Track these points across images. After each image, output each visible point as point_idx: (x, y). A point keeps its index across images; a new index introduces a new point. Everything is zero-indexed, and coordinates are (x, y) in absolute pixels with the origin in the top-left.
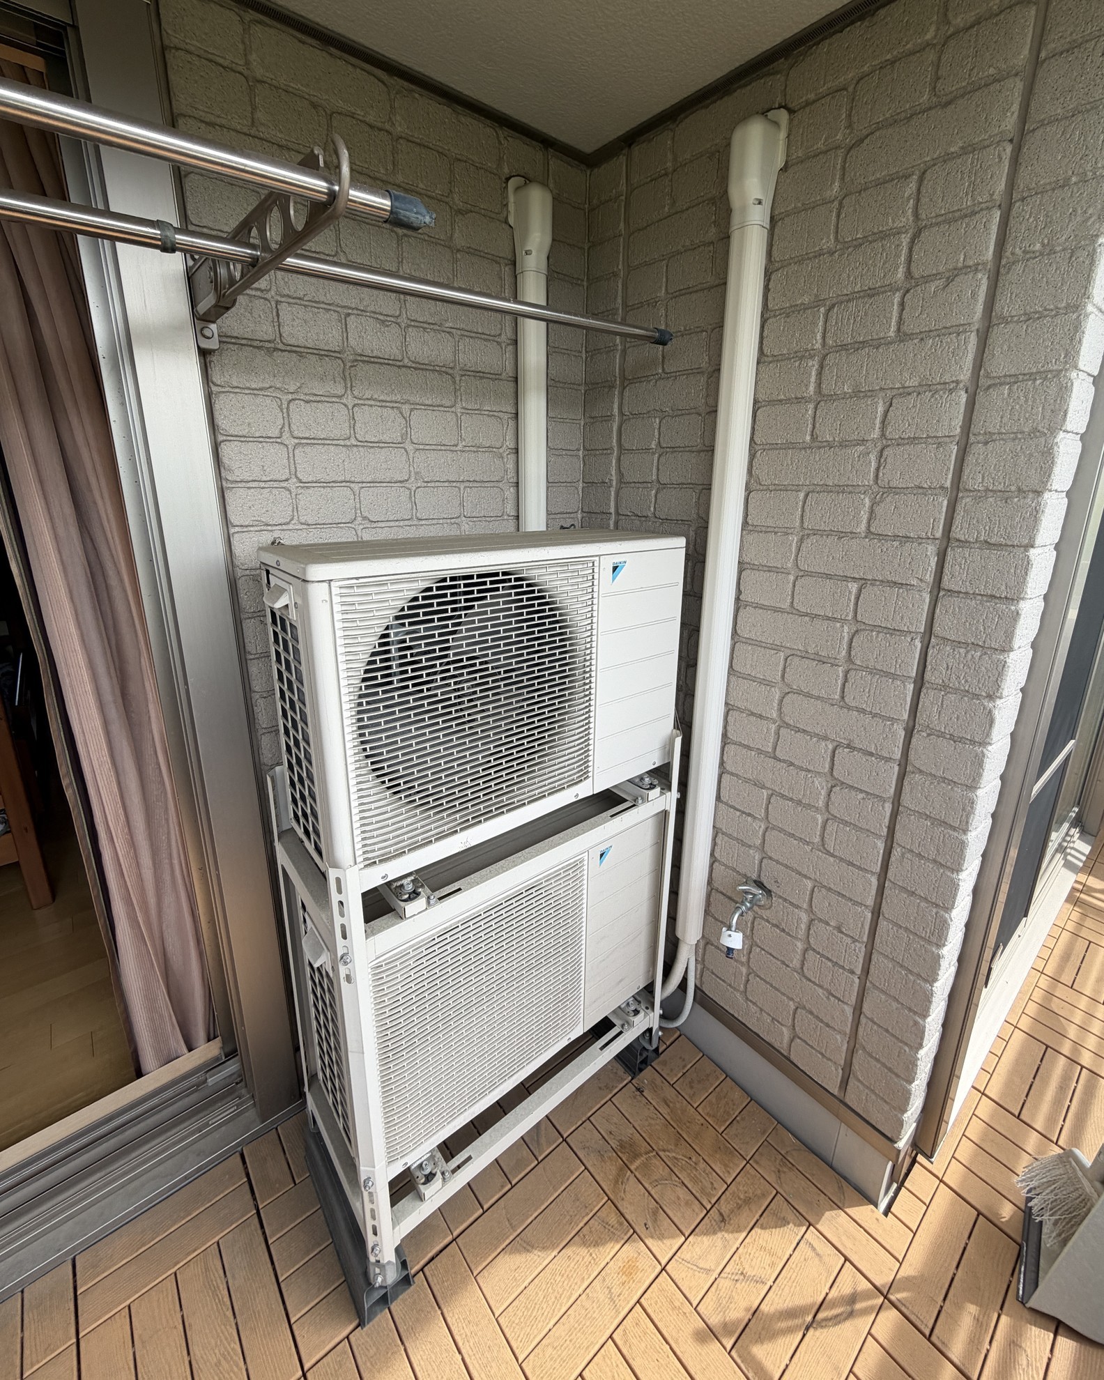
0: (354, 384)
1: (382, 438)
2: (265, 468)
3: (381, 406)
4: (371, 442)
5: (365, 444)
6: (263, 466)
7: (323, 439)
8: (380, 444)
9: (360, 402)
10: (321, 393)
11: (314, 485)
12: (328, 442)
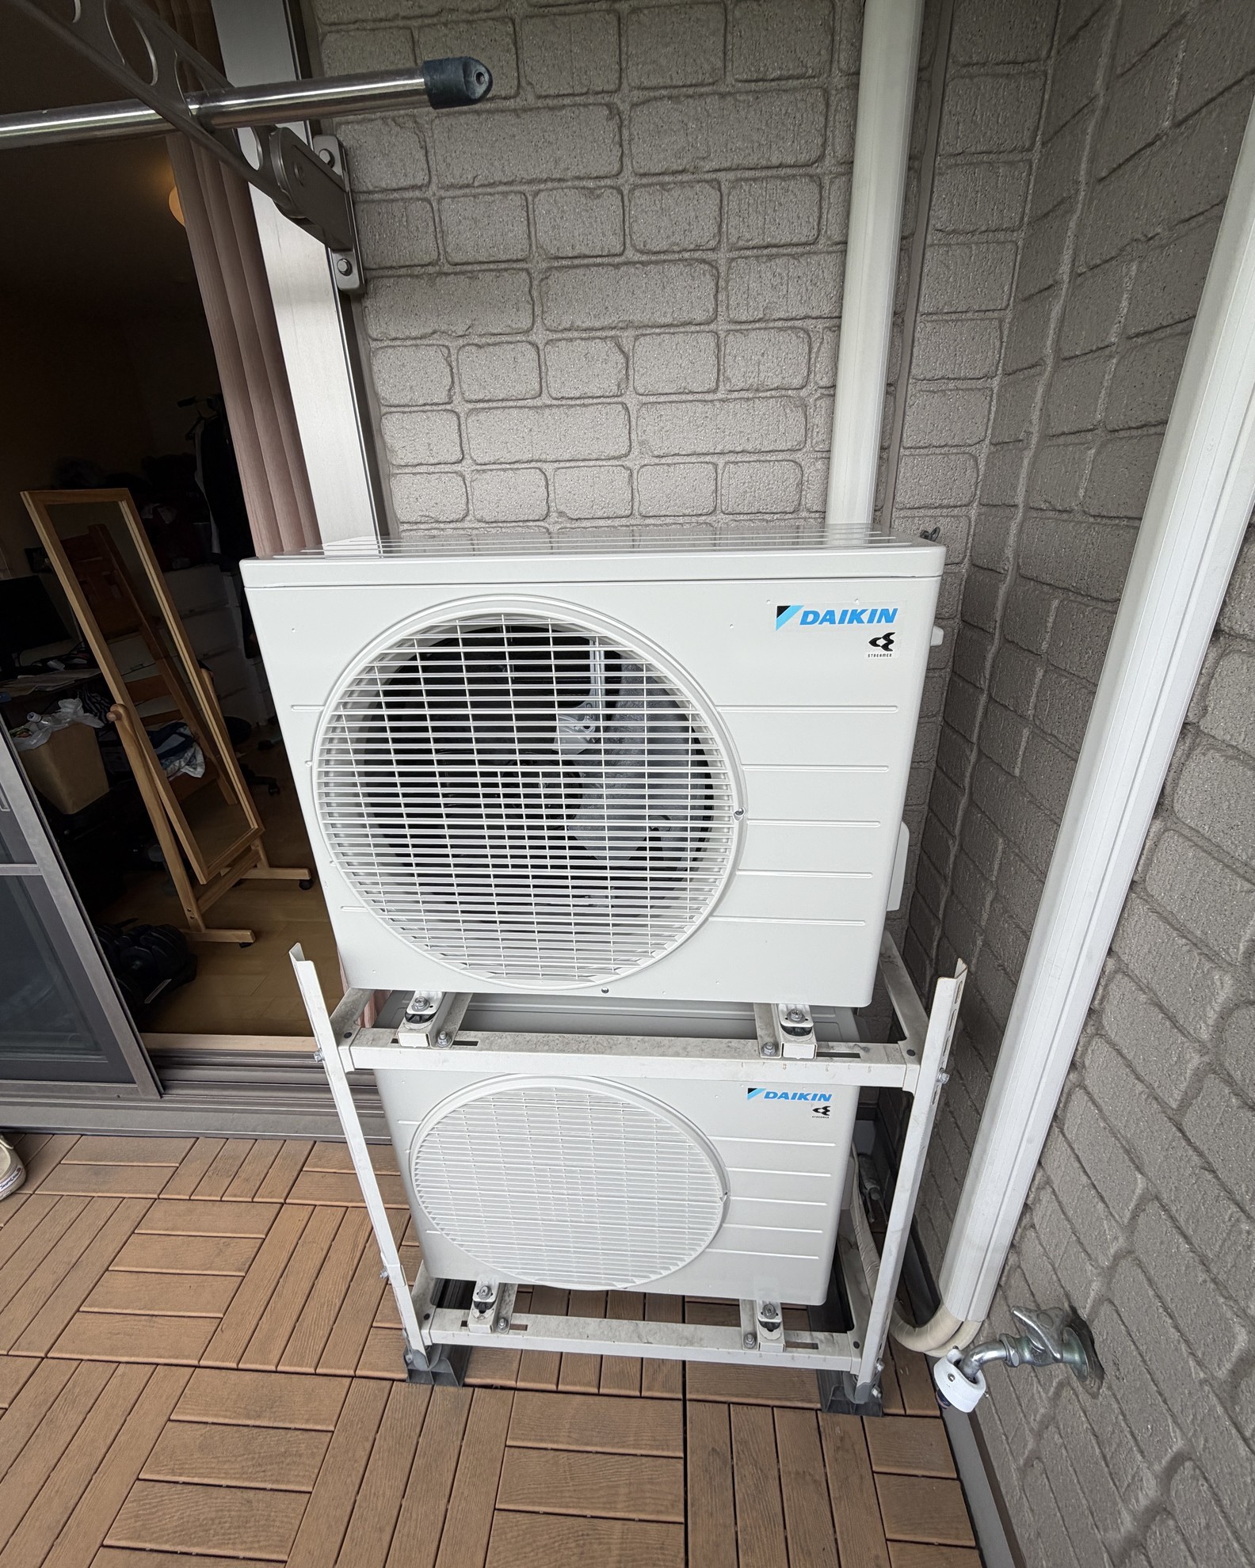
0: (546, 310)
1: (586, 390)
2: (431, 446)
3: (589, 339)
4: (572, 398)
5: (564, 402)
6: (429, 445)
7: (502, 400)
8: (583, 400)
9: (555, 336)
10: (499, 330)
11: (494, 467)
12: (511, 403)
